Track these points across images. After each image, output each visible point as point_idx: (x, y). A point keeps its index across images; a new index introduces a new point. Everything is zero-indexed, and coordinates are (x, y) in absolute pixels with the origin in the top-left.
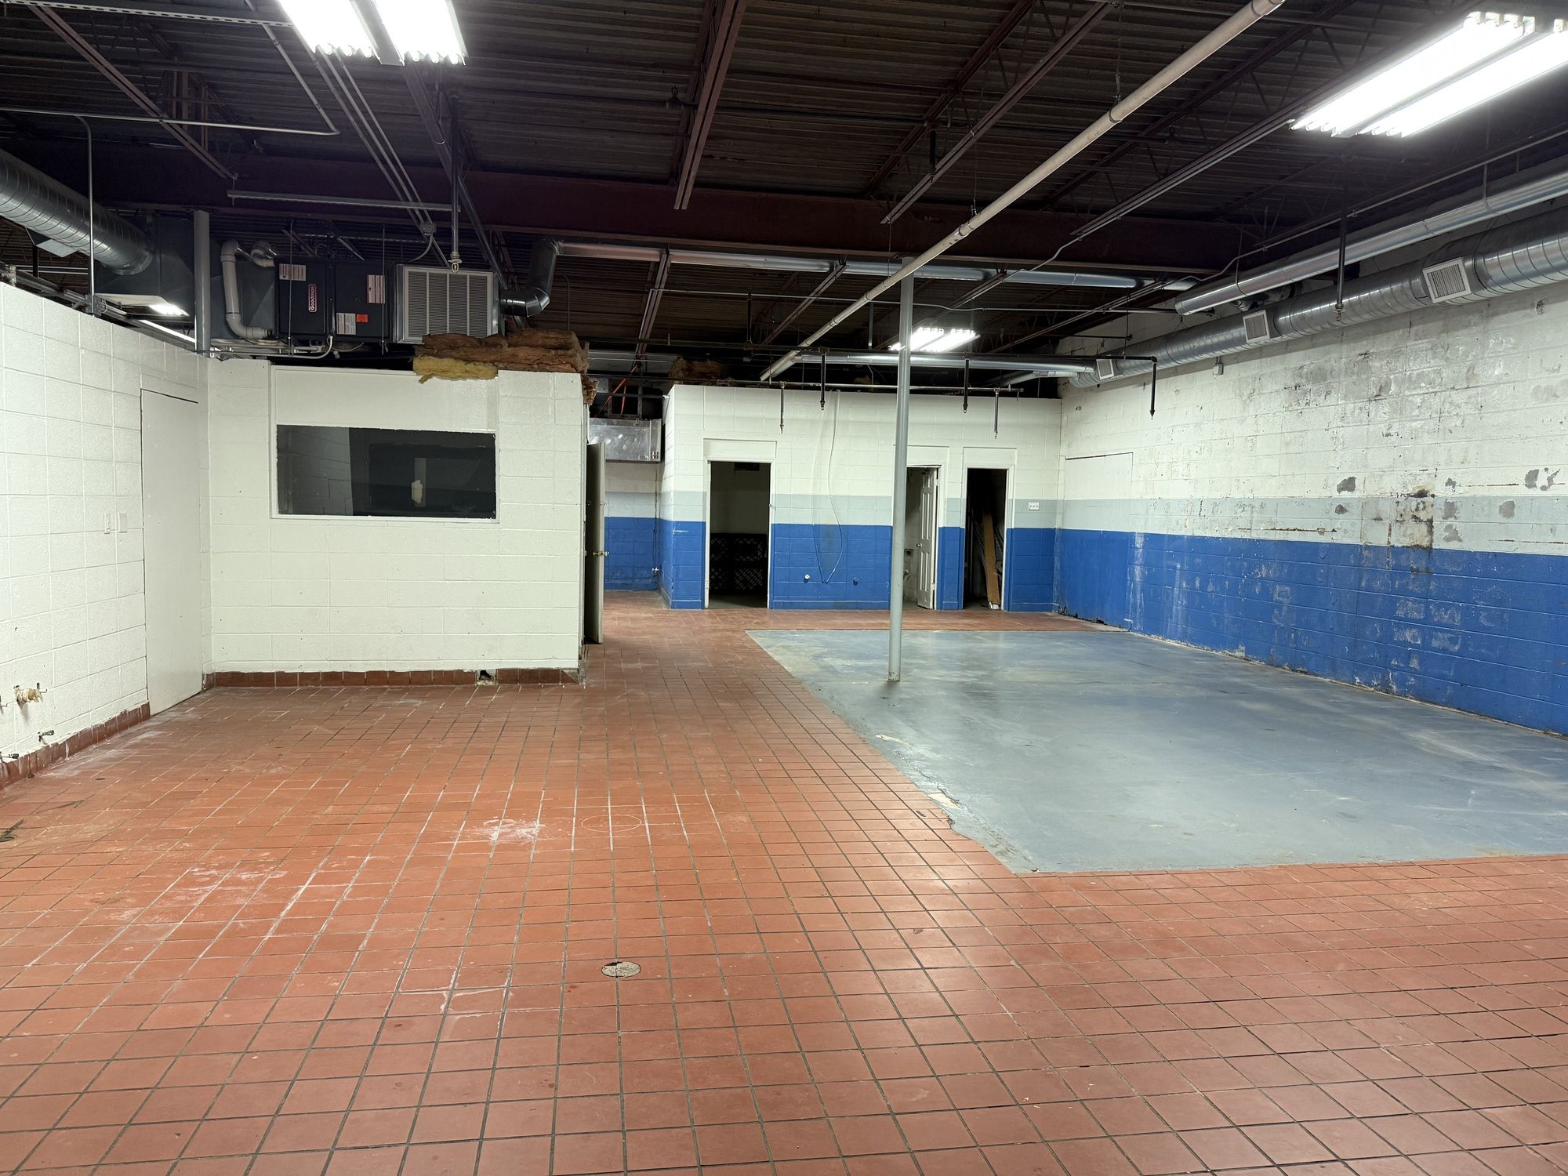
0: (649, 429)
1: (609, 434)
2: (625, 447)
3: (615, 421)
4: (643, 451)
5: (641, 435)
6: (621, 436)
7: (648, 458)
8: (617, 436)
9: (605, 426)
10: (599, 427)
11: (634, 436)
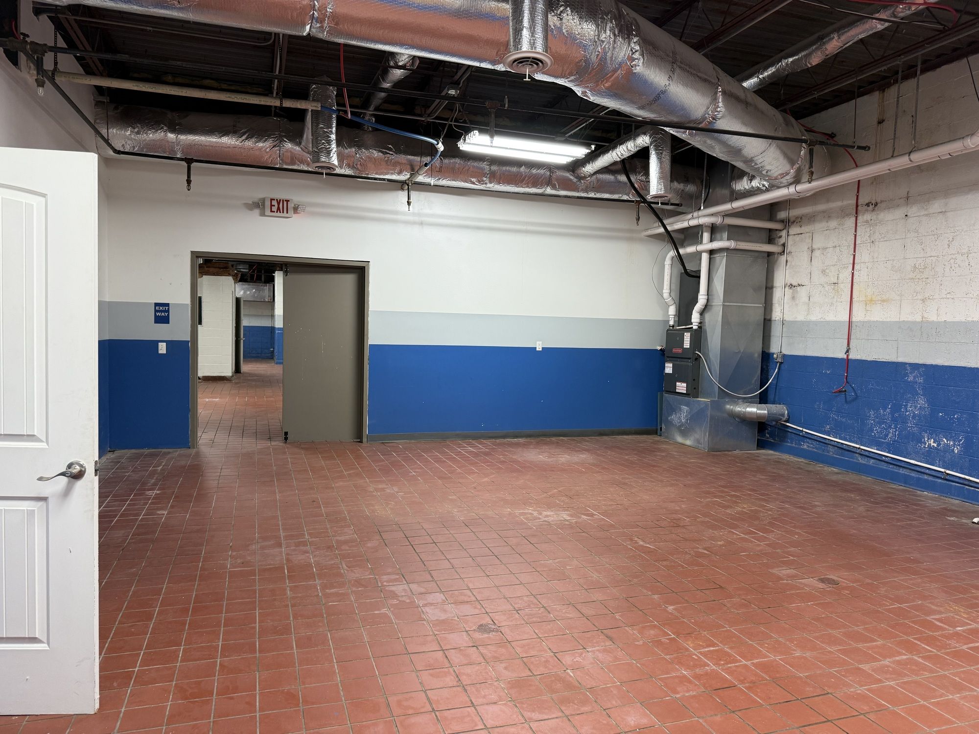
0: (267, 288)
1: (248, 290)
2: (256, 295)
3: (251, 284)
4: (265, 297)
5: (263, 290)
6: (254, 290)
7: (267, 300)
8: (252, 290)
9: (246, 286)
10: (244, 286)
11: (260, 290)
